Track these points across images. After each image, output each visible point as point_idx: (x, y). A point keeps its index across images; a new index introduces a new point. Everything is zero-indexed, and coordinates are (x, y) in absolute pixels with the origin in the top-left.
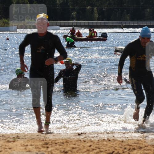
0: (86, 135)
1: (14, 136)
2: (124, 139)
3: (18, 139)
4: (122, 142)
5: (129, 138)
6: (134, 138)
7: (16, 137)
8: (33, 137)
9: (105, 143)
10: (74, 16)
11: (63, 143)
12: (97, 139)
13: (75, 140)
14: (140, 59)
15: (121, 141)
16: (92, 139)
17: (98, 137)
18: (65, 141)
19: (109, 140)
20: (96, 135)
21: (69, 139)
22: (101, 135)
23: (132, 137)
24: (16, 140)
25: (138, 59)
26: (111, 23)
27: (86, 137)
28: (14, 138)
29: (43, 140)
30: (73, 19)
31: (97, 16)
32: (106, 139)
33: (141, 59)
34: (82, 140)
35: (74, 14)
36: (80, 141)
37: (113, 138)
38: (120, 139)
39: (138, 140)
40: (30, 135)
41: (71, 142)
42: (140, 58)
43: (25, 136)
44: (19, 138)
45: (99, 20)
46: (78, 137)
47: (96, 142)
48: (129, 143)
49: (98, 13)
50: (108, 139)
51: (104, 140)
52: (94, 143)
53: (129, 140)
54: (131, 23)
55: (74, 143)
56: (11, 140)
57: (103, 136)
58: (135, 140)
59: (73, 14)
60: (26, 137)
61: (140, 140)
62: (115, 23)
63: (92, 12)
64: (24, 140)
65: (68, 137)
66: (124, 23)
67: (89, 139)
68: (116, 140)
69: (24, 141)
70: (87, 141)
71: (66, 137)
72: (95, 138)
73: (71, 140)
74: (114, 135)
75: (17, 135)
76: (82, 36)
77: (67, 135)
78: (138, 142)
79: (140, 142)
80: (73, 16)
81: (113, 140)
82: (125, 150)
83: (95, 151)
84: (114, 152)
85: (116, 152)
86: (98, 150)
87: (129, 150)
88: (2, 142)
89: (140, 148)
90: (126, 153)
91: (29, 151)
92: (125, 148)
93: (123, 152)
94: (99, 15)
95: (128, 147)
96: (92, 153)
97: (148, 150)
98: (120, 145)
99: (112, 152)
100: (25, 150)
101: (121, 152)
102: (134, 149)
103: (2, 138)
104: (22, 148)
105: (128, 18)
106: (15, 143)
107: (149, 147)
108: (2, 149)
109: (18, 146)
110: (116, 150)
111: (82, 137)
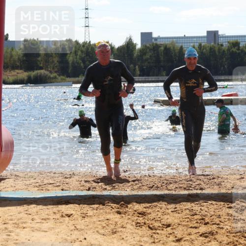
0: (131, 172)
2: (162, 175)
6: (170, 174)
9: (146, 178)
12: (140, 176)
14: (189, 85)
16: (136, 175)
17: (141, 174)
19: (150, 176)
24: (72, 176)
26: (150, 78)
27: (130, 174)
29: (95, 176)
31: (138, 72)
32: (147, 175)
33: (191, 85)
34: (127, 176)
37: (153, 174)
38: (159, 175)
39: (174, 176)
40: (83, 172)
42: (189, 83)
44: (74, 175)
47: (139, 178)
48: (166, 178)
49: (139, 70)
53: (166, 175)
56: (69, 176)
58: (171, 176)
60: (81, 174)
62: (153, 78)
63: (135, 70)
64: (79, 176)
67: (133, 175)
68: (156, 176)
70: (131, 177)
82: (163, 185)
83: (138, 185)
84: (154, 186)
85: (156, 186)
86: (140, 184)
87: (167, 184)
88: (60, 178)
89: (176, 182)
90: (164, 187)
91: (83, 186)
92: (163, 183)
93: (162, 186)
94: (140, 72)
95: (166, 182)
96: (135, 187)
97: (182, 184)
98: (159, 180)
99: (152, 186)
100: (80, 185)
101: (159, 186)
102: (171, 183)
103: (61, 175)
104: (77, 183)
105: (164, 74)
106: (71, 179)
107: (184, 182)
108: (61, 184)
109: (74, 182)
110: (156, 184)
111: (127, 174)
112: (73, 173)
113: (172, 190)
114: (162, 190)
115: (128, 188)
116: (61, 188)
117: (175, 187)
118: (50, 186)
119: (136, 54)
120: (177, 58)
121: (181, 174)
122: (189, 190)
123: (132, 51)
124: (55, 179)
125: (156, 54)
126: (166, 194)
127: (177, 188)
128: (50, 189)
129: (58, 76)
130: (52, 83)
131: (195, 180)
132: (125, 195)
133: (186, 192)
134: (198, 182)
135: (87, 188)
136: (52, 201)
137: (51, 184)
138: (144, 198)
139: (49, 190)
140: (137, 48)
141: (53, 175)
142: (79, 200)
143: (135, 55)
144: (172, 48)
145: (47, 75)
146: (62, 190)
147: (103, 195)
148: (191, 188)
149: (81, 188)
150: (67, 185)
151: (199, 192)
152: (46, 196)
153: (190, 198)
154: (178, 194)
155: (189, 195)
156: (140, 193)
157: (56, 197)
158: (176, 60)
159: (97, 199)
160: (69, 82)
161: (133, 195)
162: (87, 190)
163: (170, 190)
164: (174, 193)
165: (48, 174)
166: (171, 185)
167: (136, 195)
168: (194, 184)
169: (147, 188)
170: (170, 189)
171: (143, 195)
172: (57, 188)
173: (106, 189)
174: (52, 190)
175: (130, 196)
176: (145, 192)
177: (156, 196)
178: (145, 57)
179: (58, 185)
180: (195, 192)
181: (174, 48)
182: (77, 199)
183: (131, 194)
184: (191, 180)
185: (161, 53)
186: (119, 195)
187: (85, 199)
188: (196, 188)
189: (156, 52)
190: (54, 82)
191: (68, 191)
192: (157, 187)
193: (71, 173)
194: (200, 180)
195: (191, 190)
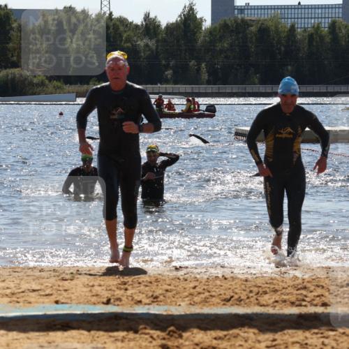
0: (188, 270)
1: (72, 271)
2: (249, 277)
3: (79, 276)
4: (246, 281)
5: (257, 275)
6: (265, 275)
7: (75, 272)
9: (218, 282)
10: (169, 76)
11: (151, 282)
12: (206, 277)
13: (171, 278)
15: (245, 279)
16: (198, 276)
17: (208, 273)
18: (153, 279)
19: (226, 279)
20: (204, 270)
21: (160, 277)
22: (212, 271)
23: (261, 274)
24: (76, 277)
25: (277, 135)
26: (228, 89)
27: (188, 273)
28: (72, 273)
29: (119, 277)
30: (167, 81)
31: (205, 76)
32: (220, 276)
34: (181, 277)
35: (169, 73)
36: (178, 279)
37: (232, 275)
38: (243, 277)
39: (272, 279)
41: (165, 280)
43: (90, 270)
44: (80, 274)
45: (209, 82)
46: (175, 273)
47: (204, 281)
48: (257, 282)
49: (208, 72)
50: (223, 276)
51: (217, 277)
52: (201, 282)
53: (256, 278)
54: (261, 88)
55: (168, 282)
56: (68, 277)
57: (216, 272)
58: (267, 278)
59: (166, 73)
61: (275, 279)
62: (235, 88)
63: (198, 70)
64: (89, 277)
65: (160, 272)
66: (249, 89)
67: (193, 276)
68: (237, 278)
69: (88, 279)
70: (189, 279)
71: (155, 273)
72: (202, 275)
73: (164, 278)
74: (233, 270)
75: (77, 268)
76: (175, 110)
77: (157, 269)
78: (271, 281)
79: (275, 282)
80: (166, 76)
81: (232, 277)
82: (251, 295)
83: (203, 296)
84: (232, 297)
85: (236, 297)
86: (207, 294)
87: (258, 293)
88: (53, 280)
89: (275, 291)
90: (252, 299)
91: (97, 295)
92: (251, 292)
93: (248, 298)
94: (209, 76)
95: (255, 290)
96: (197, 299)
97: (288, 294)
98: (243, 286)
99: (229, 297)
100: (90, 294)
101: (243, 297)
102: (265, 293)
103: (53, 274)
104: (85, 289)
105: (256, 81)
106: (73, 282)
107: (290, 290)
108: (54, 292)
109: (79, 287)
110: (236, 293)
111: (181, 273)
112: (78, 271)
113: (267, 305)
114: (248, 305)
115: (184, 301)
116: (53, 298)
117: (273, 300)
118: (33, 294)
119: (201, 39)
120: (283, 49)
121: (286, 275)
122: (301, 305)
123: (194, 34)
124: (41, 281)
125: (241, 40)
126: (256, 315)
127: (277, 302)
128: (32, 300)
129: (47, 82)
130: (35, 94)
131: (312, 288)
132: (178, 313)
133: (294, 310)
134: (319, 291)
135: (105, 300)
136: (38, 323)
137: (34, 291)
138: (213, 320)
139: (30, 303)
140: (203, 28)
141: (38, 274)
142: (90, 323)
143: (199, 42)
144: (273, 28)
145: (26, 79)
146: (57, 302)
147: (136, 314)
148: (304, 303)
149: (94, 299)
150: (65, 294)
151: (320, 310)
152: (25, 314)
153: (302, 321)
154: (279, 315)
155: (301, 316)
156: (207, 310)
157: (45, 316)
158: (280, 53)
159: (124, 321)
160: (69, 92)
161: (192, 315)
162: (103, 303)
163: (263, 305)
164: (271, 311)
165: (29, 272)
166: (267, 297)
167: (198, 314)
168: (310, 295)
169: (218, 301)
170: (264, 303)
171: (211, 315)
172: (46, 300)
173: (140, 302)
174: (37, 302)
175: (186, 315)
176: (215, 308)
177: (237, 316)
178: (219, 46)
179: (47, 292)
180: (312, 310)
181: (276, 27)
182: (84, 321)
183: (188, 313)
184: (305, 288)
185: (252, 38)
186: (165, 313)
187: (100, 321)
188: (315, 302)
189: (241, 35)
190: (39, 94)
191: (67, 306)
192: (240, 300)
194: (323, 287)
195: (305, 306)
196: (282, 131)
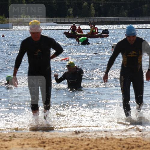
0: (84, 134)
2: (123, 138)
3: (15, 138)
5: (128, 137)
6: (133, 136)
7: (12, 136)
8: (29, 136)
9: (103, 141)
11: (60, 142)
12: (95, 138)
13: (72, 138)
15: (120, 139)
16: (90, 138)
17: (96, 136)
18: (62, 140)
19: (108, 139)
20: (94, 134)
21: (66, 138)
22: (99, 134)
23: (130, 136)
24: (13, 139)
26: (108, 19)
27: (83, 136)
29: (40, 139)
32: (104, 137)
34: (79, 138)
35: (71, 10)
36: (78, 139)
37: (111, 137)
39: (137, 139)
40: (26, 134)
42: (130, 55)
43: (21, 135)
44: (15, 137)
46: (76, 136)
47: (94, 141)
48: (128, 141)
49: (95, 9)
50: (106, 137)
51: (102, 138)
52: (92, 141)
53: (127, 138)
55: (71, 141)
56: (8, 139)
57: (101, 135)
58: (134, 139)
59: (69, 10)
60: (23, 136)
61: (139, 139)
63: (89, 8)
64: (21, 139)
65: (66, 135)
66: (121, 19)
67: (87, 137)
68: (115, 138)
70: (84, 139)
71: (63, 136)
72: (92, 137)
73: (68, 139)
74: (112, 133)
75: (13, 133)
77: (64, 133)
79: (139, 141)
80: (69, 12)
81: (112, 138)
82: (124, 149)
86: (96, 149)
87: (128, 148)
89: (139, 147)
92: (124, 147)
94: (96, 11)
95: (127, 146)
98: (119, 144)
102: (133, 148)
109: (14, 145)
110: (114, 148)
111: (79, 136)
112: (14, 135)
193: (11, 135)
196: (130, 53)
